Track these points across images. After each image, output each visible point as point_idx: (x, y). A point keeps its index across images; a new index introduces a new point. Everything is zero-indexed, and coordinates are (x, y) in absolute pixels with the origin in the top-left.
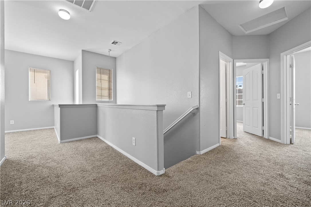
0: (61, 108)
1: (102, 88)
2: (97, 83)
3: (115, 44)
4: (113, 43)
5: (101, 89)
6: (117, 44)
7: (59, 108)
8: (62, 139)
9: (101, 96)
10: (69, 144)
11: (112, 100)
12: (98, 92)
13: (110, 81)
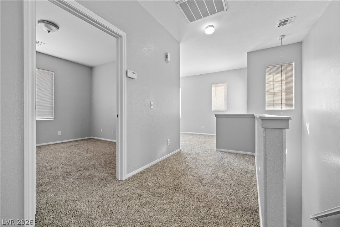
0: (217, 117)
1: (274, 93)
2: (268, 87)
3: (285, 24)
4: (280, 25)
5: (274, 95)
6: (288, 22)
7: (216, 118)
8: (218, 147)
9: (274, 103)
10: (225, 154)
11: (294, 108)
12: (268, 98)
13: (289, 81)
